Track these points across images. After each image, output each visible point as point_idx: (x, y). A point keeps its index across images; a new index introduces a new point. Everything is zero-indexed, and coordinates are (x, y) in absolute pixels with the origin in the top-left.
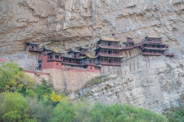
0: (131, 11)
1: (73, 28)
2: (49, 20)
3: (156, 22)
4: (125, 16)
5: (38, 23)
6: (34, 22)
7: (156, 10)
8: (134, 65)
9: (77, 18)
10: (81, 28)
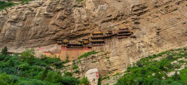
1: (80, 31)
2: (67, 29)
4: (107, 21)
6: (60, 31)
8: (112, 44)
9: (81, 26)
10: (84, 30)
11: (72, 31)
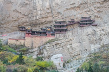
0: (72, 6)
1: (43, 18)
2: (29, 16)
3: (87, 9)
4: (70, 9)
5: (24, 18)
6: (22, 18)
7: (86, 3)
8: (75, 32)
9: (44, 13)
10: (46, 17)
11: (35, 18)
